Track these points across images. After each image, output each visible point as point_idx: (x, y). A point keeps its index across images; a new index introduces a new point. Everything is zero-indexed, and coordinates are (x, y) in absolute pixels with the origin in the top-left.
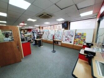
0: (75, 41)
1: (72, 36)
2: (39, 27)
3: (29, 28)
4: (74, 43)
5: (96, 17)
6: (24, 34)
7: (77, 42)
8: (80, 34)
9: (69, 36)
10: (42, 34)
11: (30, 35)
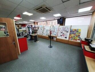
0: (70, 37)
1: (68, 32)
2: (34, 22)
3: (23, 23)
4: (69, 39)
5: (91, 14)
6: (19, 29)
7: (72, 37)
8: (75, 30)
9: (64, 32)
10: (37, 29)
11: (25, 30)
